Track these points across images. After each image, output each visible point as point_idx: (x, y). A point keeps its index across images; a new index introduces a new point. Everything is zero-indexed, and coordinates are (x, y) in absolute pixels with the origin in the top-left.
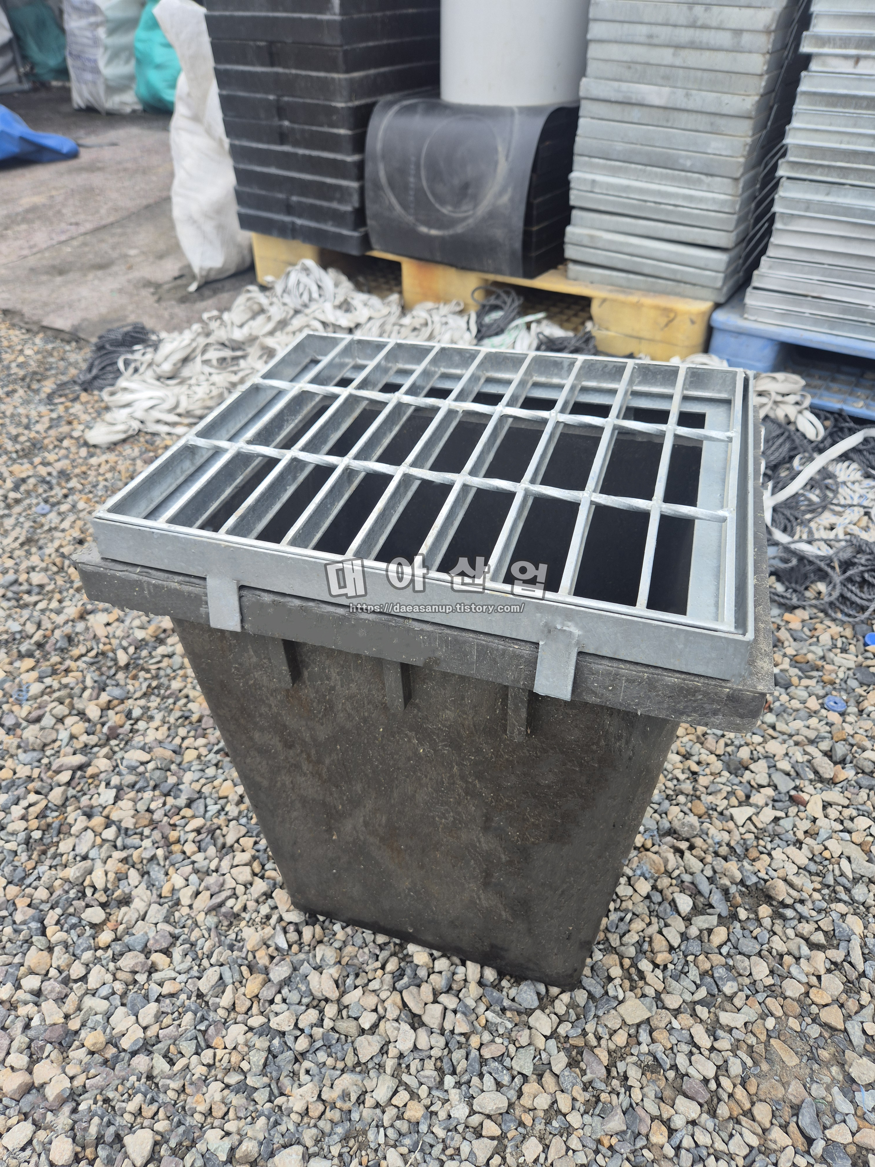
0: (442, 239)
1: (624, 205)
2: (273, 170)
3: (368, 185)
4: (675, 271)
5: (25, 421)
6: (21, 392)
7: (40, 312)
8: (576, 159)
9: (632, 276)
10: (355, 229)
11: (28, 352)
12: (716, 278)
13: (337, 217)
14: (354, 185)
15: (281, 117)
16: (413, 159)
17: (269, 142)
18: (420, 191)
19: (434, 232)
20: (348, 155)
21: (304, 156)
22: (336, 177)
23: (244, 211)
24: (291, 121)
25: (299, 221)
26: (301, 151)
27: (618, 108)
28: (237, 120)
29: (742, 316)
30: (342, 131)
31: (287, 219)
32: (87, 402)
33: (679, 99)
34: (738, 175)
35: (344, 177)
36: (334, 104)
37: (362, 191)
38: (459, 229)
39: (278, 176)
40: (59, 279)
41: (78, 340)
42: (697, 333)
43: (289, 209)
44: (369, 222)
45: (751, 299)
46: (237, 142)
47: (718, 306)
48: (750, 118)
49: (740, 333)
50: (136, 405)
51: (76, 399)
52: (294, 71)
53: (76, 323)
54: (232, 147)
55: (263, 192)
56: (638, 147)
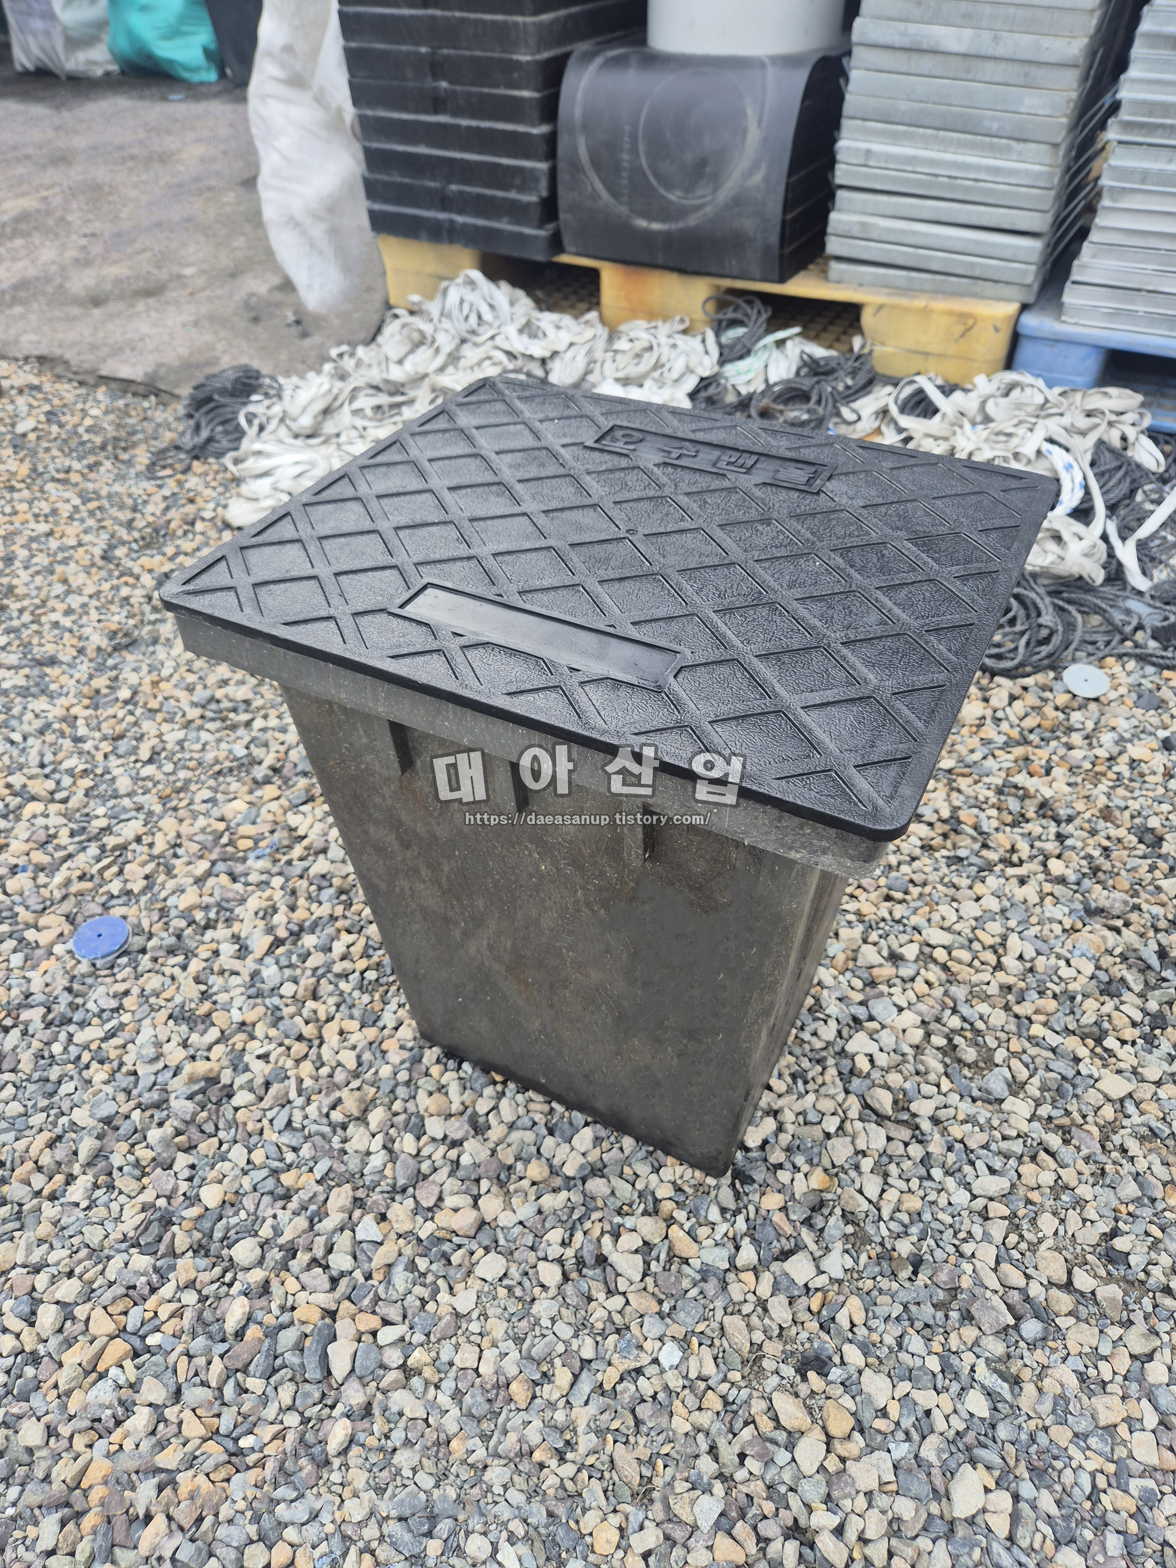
0: (668, 236)
1: (908, 181)
2: (422, 150)
3: (562, 165)
4: (972, 265)
5: (129, 502)
6: (108, 464)
7: (91, 357)
8: (845, 123)
9: (914, 274)
10: (540, 227)
11: (95, 412)
12: (1025, 272)
13: (516, 211)
14: (543, 166)
15: (436, 77)
16: (628, 128)
17: (416, 111)
18: (637, 171)
19: (656, 226)
20: (533, 125)
21: (469, 128)
22: (515, 157)
23: (377, 207)
24: (450, 82)
25: (460, 219)
26: (465, 122)
27: (903, 57)
28: (370, 82)
29: (1058, 318)
30: (526, 94)
31: (442, 216)
32: (206, 474)
33: (985, 43)
34: (1059, 139)
35: (527, 156)
36: (515, 57)
37: (553, 174)
38: (692, 221)
39: (429, 157)
40: (97, 312)
41: (157, 392)
42: (999, 343)
43: (445, 202)
44: (562, 216)
45: (1071, 296)
46: (369, 113)
47: (1024, 307)
48: (1075, 66)
49: (1056, 340)
50: (278, 474)
51: (187, 470)
52: (458, 14)
53: (150, 370)
54: (363, 120)
55: (407, 180)
56: (930, 106)
